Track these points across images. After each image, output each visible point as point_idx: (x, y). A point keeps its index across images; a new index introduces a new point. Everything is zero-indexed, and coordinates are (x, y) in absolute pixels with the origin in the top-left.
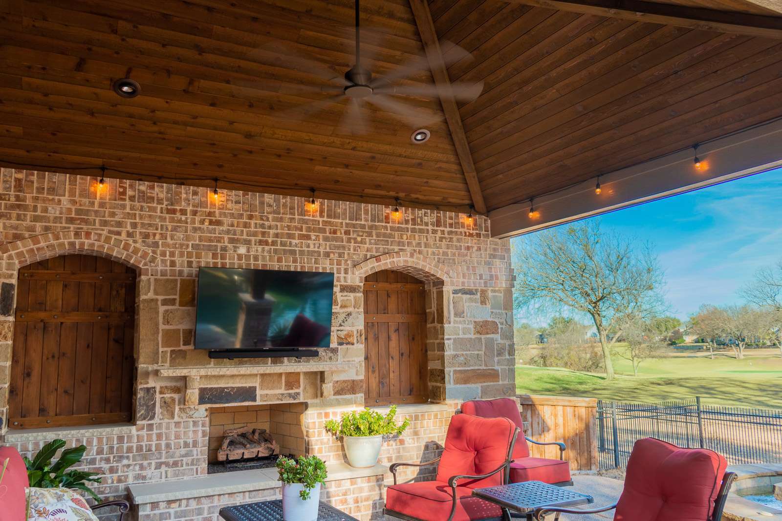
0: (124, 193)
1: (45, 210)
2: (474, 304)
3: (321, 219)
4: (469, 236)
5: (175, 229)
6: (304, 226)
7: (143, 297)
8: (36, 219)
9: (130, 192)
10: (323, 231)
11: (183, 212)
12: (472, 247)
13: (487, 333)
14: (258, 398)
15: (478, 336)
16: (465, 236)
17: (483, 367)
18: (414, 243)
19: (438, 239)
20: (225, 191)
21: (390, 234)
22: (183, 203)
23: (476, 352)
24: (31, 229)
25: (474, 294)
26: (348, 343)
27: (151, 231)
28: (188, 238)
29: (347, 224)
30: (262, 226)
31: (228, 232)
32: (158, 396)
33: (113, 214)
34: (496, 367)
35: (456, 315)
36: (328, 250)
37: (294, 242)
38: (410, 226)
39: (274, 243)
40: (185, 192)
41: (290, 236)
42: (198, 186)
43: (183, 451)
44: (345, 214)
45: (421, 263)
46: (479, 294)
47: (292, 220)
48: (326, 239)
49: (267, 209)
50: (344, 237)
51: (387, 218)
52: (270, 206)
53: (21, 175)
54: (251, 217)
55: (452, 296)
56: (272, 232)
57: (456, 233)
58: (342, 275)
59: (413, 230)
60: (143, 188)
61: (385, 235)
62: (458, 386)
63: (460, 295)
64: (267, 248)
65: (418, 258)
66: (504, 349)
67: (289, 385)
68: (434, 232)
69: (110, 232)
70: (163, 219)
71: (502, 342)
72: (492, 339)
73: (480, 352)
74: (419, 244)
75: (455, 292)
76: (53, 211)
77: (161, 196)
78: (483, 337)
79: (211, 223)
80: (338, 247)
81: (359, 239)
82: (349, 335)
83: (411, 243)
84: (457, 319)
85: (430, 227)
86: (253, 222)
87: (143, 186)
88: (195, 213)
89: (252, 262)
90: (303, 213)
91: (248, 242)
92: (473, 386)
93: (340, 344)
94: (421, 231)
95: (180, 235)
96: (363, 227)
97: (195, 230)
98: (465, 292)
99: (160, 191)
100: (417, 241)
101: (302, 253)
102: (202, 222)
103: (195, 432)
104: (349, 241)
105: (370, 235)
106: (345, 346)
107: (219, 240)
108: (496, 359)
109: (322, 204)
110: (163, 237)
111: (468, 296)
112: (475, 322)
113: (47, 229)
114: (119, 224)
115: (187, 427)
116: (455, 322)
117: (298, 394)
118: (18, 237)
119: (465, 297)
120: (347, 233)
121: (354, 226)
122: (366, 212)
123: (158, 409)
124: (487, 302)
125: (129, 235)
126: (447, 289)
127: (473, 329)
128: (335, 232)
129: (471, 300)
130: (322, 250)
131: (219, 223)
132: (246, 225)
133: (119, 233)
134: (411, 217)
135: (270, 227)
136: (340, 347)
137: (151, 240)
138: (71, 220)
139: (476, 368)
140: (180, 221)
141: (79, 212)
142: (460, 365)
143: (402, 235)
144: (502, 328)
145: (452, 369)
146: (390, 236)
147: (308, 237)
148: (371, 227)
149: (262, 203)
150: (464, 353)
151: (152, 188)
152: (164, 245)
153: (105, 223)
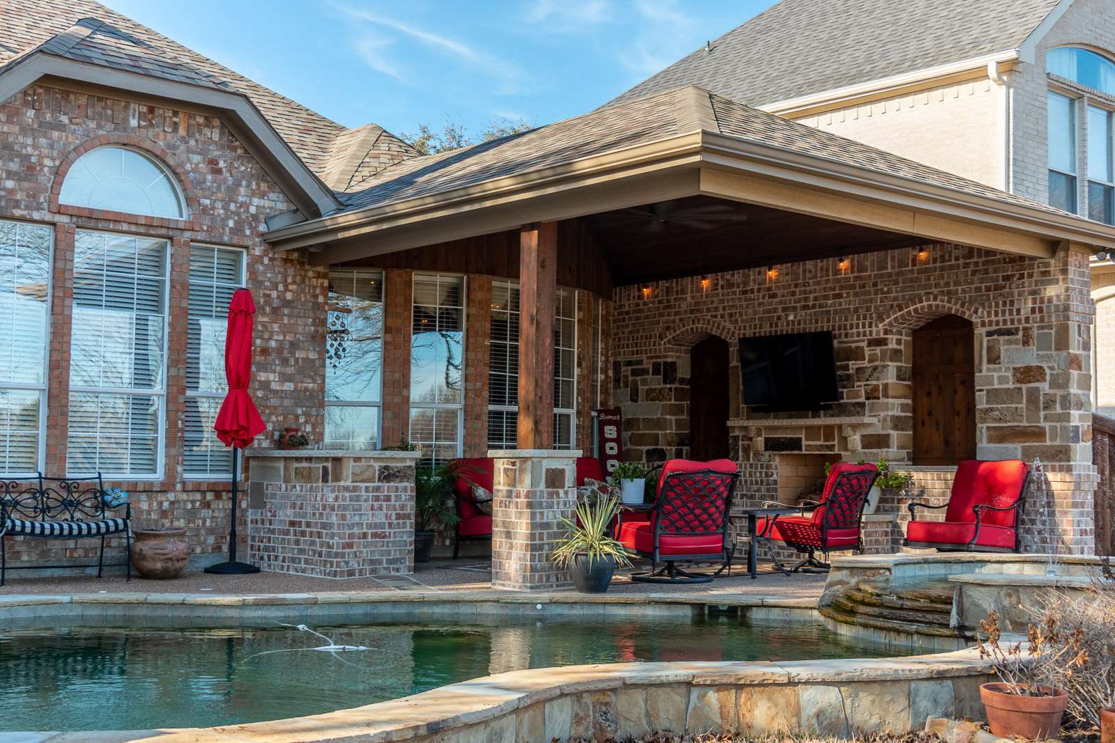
0: (717, 285)
1: (680, 307)
2: (1014, 346)
3: (852, 276)
4: (1010, 262)
5: (747, 307)
6: (837, 285)
7: (731, 365)
8: (676, 314)
9: (721, 283)
10: (853, 287)
11: (752, 291)
12: (1013, 276)
13: (1030, 382)
14: (804, 448)
15: (1018, 385)
16: (1005, 262)
17: (1025, 424)
18: (942, 283)
19: (969, 273)
20: (779, 266)
21: (917, 278)
22: (752, 284)
23: (1014, 406)
24: (674, 322)
25: (1013, 334)
26: (874, 398)
27: (734, 311)
28: (755, 313)
29: (875, 275)
30: (805, 292)
31: (781, 302)
32: (740, 443)
33: (712, 302)
34: (1042, 424)
35: (990, 361)
36: (857, 305)
37: (830, 302)
38: (938, 264)
39: (814, 307)
40: (752, 274)
41: (826, 297)
42: (760, 266)
43: (755, 487)
44: (872, 265)
45: (948, 305)
46: (1021, 333)
47: (827, 281)
48: (856, 295)
49: (808, 275)
50: (872, 289)
51: (914, 260)
52: (810, 271)
53: (668, 285)
54: (796, 286)
55: (985, 340)
56: (812, 296)
57: (993, 262)
58: (867, 329)
59: (942, 269)
60: (728, 277)
61: (912, 280)
62: (992, 445)
63: (995, 337)
64: (809, 311)
65: (942, 301)
66: (1054, 402)
67: (827, 438)
68: (966, 265)
69: (712, 316)
70: (740, 299)
71: (1052, 392)
72: (1037, 388)
73: (1020, 406)
74: (947, 284)
75: (989, 334)
76: (684, 306)
77: (739, 281)
78: (1024, 387)
79: (770, 297)
80: (865, 301)
81: (886, 289)
82: (876, 389)
83: (939, 283)
84: (991, 366)
85: (961, 261)
86: (798, 290)
87: (728, 276)
88: (759, 290)
89: (796, 326)
90: (837, 272)
91: (795, 308)
92: (1011, 446)
93: (868, 398)
94: (951, 267)
95: (750, 311)
96: (890, 275)
97: (760, 304)
98: (1000, 333)
99: (738, 277)
100: (946, 280)
101: (835, 311)
102: (764, 298)
103: (761, 473)
104: (876, 293)
105: (896, 283)
106: (871, 401)
107: (775, 310)
108: (1042, 414)
109: (852, 260)
110: (741, 314)
111: (1006, 337)
112: (1014, 369)
113: (681, 320)
114: (716, 309)
115: (756, 468)
116: (989, 370)
117: (834, 446)
118: (668, 328)
119: (1002, 338)
120: (875, 285)
121: (881, 276)
122: (893, 259)
123: (741, 454)
124: (1031, 343)
125: (722, 316)
126: (980, 331)
127: (1011, 378)
128: (864, 286)
129: (1009, 342)
130: (852, 307)
131: (774, 296)
132: (793, 294)
133: (716, 316)
134: (939, 253)
135: (810, 293)
136: (867, 402)
137: (733, 319)
138: (692, 312)
139: (1015, 424)
140: (750, 299)
141: (697, 304)
142: (995, 420)
143: (929, 277)
144: (1052, 375)
145: (985, 426)
146: (918, 279)
147: (840, 296)
148: (898, 274)
149: (804, 271)
150: (999, 406)
151: (733, 275)
152: (743, 321)
153: (708, 310)
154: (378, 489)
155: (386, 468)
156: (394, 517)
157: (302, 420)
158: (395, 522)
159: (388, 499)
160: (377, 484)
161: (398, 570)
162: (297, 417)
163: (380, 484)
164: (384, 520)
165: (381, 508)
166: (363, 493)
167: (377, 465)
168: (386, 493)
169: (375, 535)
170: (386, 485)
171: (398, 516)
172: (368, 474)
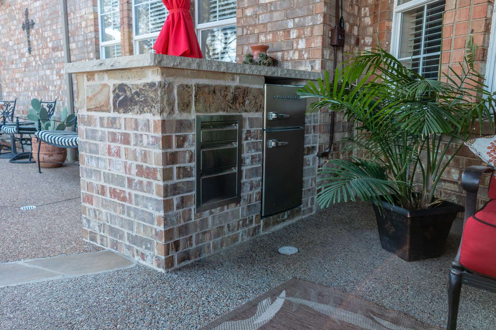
154: (113, 122)
155: (122, 88)
156: (134, 171)
157: (294, 35)
158: (137, 179)
159: (126, 140)
160: (113, 114)
161: (143, 256)
162: (287, 31)
163: (116, 115)
164: (122, 173)
165: (118, 154)
166: (98, 128)
167: (112, 82)
168: (123, 130)
169: (113, 193)
170: (122, 116)
171: (141, 171)
172: (101, 98)
